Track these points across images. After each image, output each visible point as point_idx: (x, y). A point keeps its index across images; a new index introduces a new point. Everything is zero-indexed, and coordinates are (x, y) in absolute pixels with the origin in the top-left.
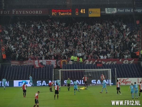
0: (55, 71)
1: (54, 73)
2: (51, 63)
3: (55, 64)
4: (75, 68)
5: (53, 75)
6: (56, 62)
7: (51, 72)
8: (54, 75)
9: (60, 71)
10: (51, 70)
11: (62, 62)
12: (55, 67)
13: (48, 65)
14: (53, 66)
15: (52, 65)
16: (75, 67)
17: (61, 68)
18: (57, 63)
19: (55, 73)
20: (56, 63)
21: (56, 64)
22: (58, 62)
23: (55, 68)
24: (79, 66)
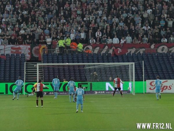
0: (29, 67)
1: (26, 70)
2: (20, 51)
3: (29, 54)
4: (66, 60)
5: (25, 73)
6: (31, 49)
7: (20, 68)
8: (26, 75)
9: (38, 67)
10: (20, 64)
11: (41, 49)
12: (28, 59)
13: (15, 54)
14: (24, 57)
15: (23, 55)
16: (66, 58)
17: (40, 62)
18: (31, 51)
19: (28, 69)
20: (29, 51)
21: (31, 53)
22: (34, 49)
23: (28, 61)
24: (73, 57)
